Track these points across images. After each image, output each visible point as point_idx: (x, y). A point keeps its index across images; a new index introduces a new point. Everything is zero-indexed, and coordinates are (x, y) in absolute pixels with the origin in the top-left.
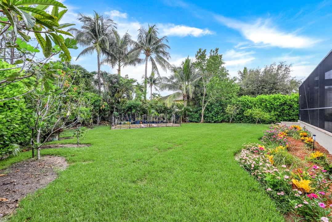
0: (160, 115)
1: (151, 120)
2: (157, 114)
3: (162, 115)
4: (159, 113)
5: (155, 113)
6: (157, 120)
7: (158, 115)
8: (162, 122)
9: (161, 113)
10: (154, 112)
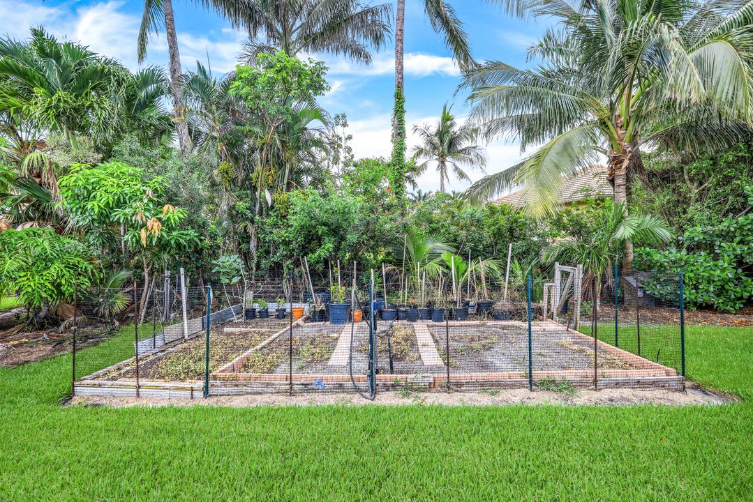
0: (472, 266)
1: (421, 300)
2: (453, 260)
3: (483, 266)
4: (465, 257)
5: (444, 256)
6: (456, 295)
7: (463, 267)
8: (485, 309)
9: (476, 255)
10: (439, 255)
